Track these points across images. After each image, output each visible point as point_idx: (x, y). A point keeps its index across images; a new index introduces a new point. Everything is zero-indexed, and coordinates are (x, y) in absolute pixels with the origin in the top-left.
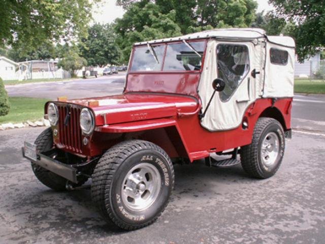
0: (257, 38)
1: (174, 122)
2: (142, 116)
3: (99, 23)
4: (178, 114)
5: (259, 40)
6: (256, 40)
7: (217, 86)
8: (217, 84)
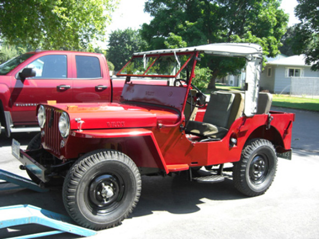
0: (252, 54)
1: (150, 132)
2: (119, 124)
3: (131, 28)
4: (158, 125)
5: (254, 55)
6: (250, 55)
7: (197, 100)
8: (197, 98)
